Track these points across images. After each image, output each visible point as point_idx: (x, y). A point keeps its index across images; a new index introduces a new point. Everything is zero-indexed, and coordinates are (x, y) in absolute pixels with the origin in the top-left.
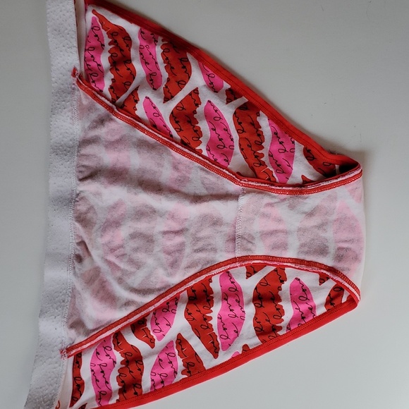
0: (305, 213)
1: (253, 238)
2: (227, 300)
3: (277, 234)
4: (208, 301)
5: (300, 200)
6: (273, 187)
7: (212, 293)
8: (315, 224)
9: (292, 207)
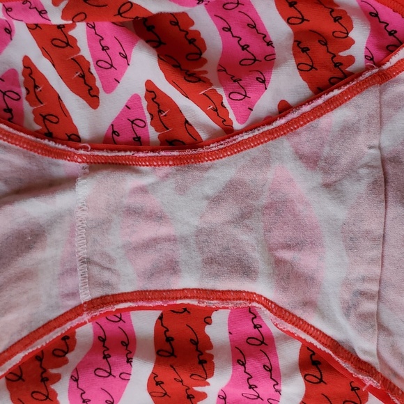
0: (207, 198)
1: (112, 260)
2: (244, 365)
3: (159, 246)
4: (202, 362)
5: (197, 173)
6: (141, 154)
7: (210, 346)
8: (229, 218)
9: (182, 190)
